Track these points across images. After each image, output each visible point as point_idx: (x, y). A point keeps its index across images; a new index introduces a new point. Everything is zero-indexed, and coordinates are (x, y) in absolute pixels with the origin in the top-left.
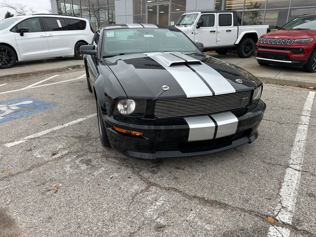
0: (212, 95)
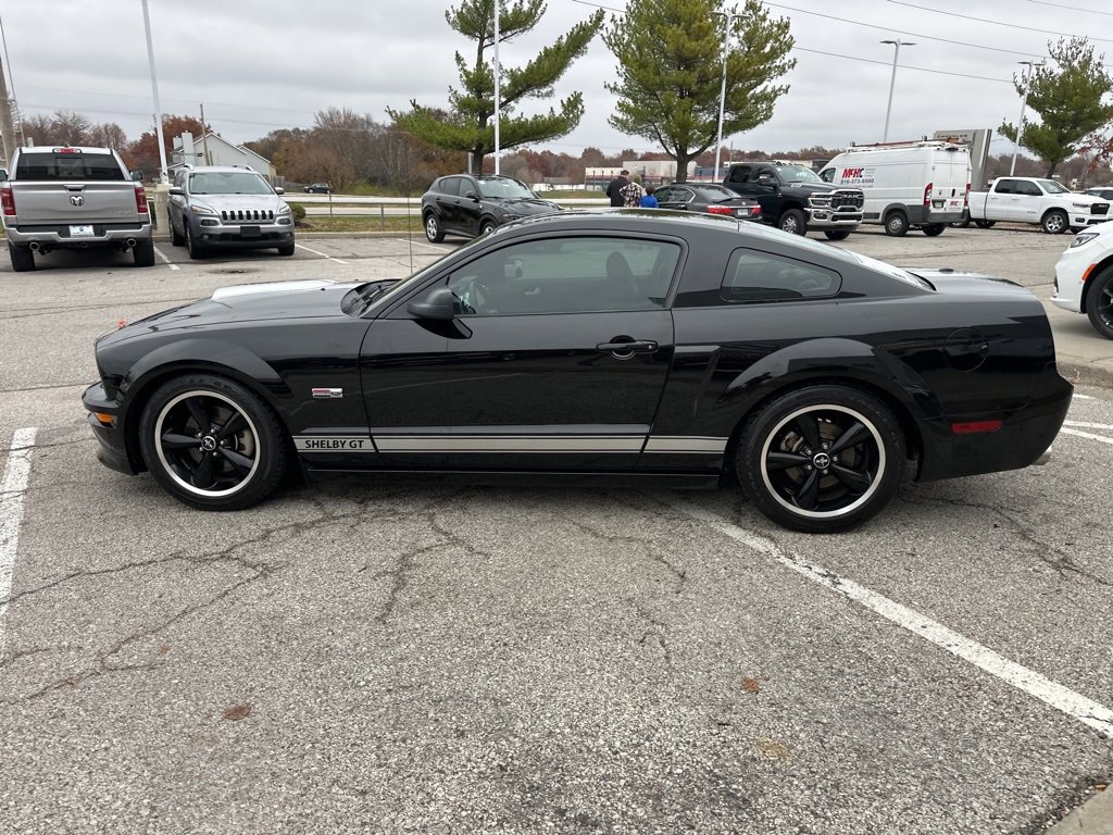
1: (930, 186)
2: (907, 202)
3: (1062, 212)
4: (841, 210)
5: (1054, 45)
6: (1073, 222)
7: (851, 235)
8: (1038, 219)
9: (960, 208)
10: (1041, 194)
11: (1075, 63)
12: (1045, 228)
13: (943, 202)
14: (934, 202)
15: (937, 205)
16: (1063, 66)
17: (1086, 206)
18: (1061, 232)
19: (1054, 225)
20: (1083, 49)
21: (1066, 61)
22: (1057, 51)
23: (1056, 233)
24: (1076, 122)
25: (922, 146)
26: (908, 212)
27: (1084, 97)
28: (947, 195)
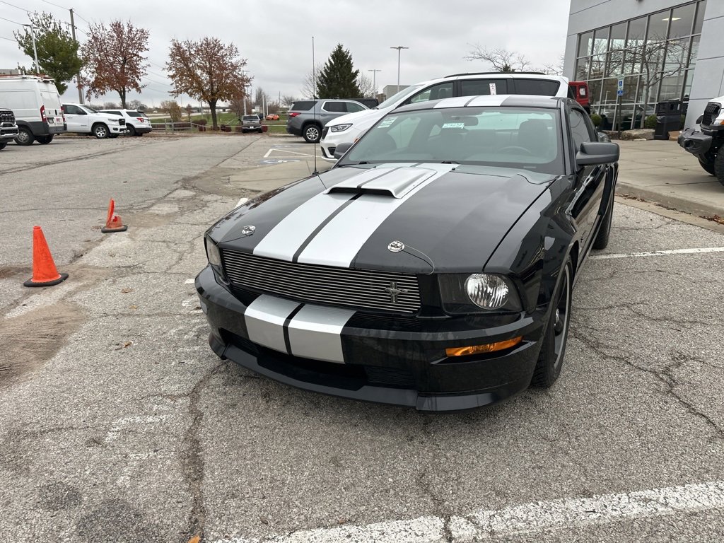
0: (291, 260)
1: (42, 108)
2: (28, 120)
3: (103, 125)
4: (4, 126)
5: (32, 16)
6: (112, 131)
7: (7, 147)
8: (89, 129)
9: (61, 124)
10: (85, 114)
11: (50, 30)
12: (97, 136)
13: (52, 119)
14: (48, 119)
15: (51, 121)
16: (42, 31)
17: (116, 121)
18: (106, 137)
19: (101, 133)
20: (52, 21)
21: (45, 28)
22: (35, 20)
23: (104, 138)
24: (65, 68)
25: (25, 78)
26: (32, 128)
27: (67, 52)
28: (53, 114)
